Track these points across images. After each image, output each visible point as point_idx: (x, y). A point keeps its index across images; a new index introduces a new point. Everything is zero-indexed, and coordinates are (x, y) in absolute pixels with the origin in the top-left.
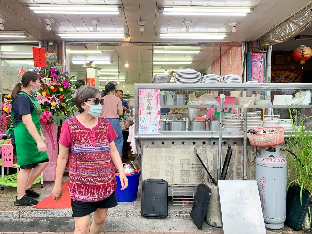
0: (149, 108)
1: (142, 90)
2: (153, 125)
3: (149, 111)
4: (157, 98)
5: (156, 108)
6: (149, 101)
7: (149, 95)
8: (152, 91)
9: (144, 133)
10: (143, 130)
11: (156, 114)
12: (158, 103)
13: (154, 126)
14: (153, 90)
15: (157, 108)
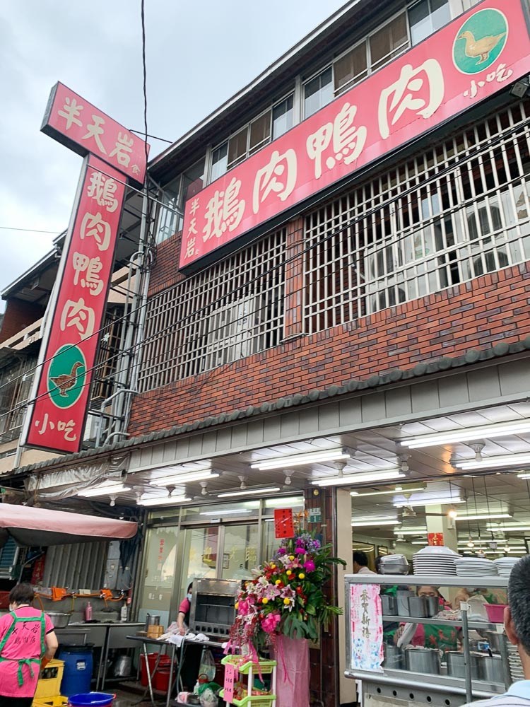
0: (365, 620)
1: (354, 585)
2: (372, 653)
3: (365, 626)
4: (376, 601)
5: (375, 620)
6: (365, 605)
7: (364, 596)
8: (369, 589)
9: (359, 668)
10: (358, 661)
11: (376, 631)
12: (377, 611)
13: (373, 656)
14: (370, 586)
15: (377, 620)
